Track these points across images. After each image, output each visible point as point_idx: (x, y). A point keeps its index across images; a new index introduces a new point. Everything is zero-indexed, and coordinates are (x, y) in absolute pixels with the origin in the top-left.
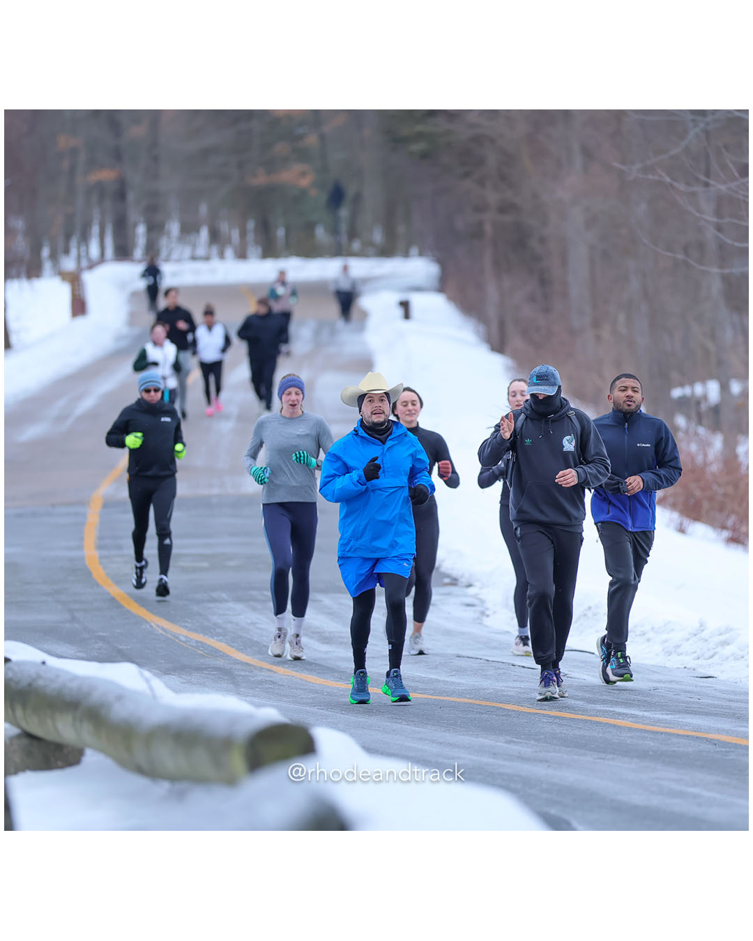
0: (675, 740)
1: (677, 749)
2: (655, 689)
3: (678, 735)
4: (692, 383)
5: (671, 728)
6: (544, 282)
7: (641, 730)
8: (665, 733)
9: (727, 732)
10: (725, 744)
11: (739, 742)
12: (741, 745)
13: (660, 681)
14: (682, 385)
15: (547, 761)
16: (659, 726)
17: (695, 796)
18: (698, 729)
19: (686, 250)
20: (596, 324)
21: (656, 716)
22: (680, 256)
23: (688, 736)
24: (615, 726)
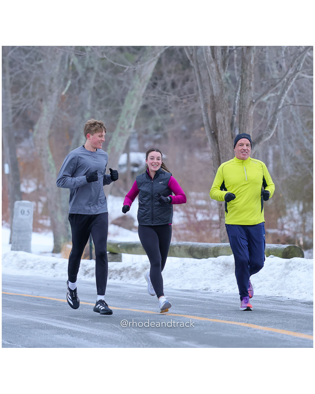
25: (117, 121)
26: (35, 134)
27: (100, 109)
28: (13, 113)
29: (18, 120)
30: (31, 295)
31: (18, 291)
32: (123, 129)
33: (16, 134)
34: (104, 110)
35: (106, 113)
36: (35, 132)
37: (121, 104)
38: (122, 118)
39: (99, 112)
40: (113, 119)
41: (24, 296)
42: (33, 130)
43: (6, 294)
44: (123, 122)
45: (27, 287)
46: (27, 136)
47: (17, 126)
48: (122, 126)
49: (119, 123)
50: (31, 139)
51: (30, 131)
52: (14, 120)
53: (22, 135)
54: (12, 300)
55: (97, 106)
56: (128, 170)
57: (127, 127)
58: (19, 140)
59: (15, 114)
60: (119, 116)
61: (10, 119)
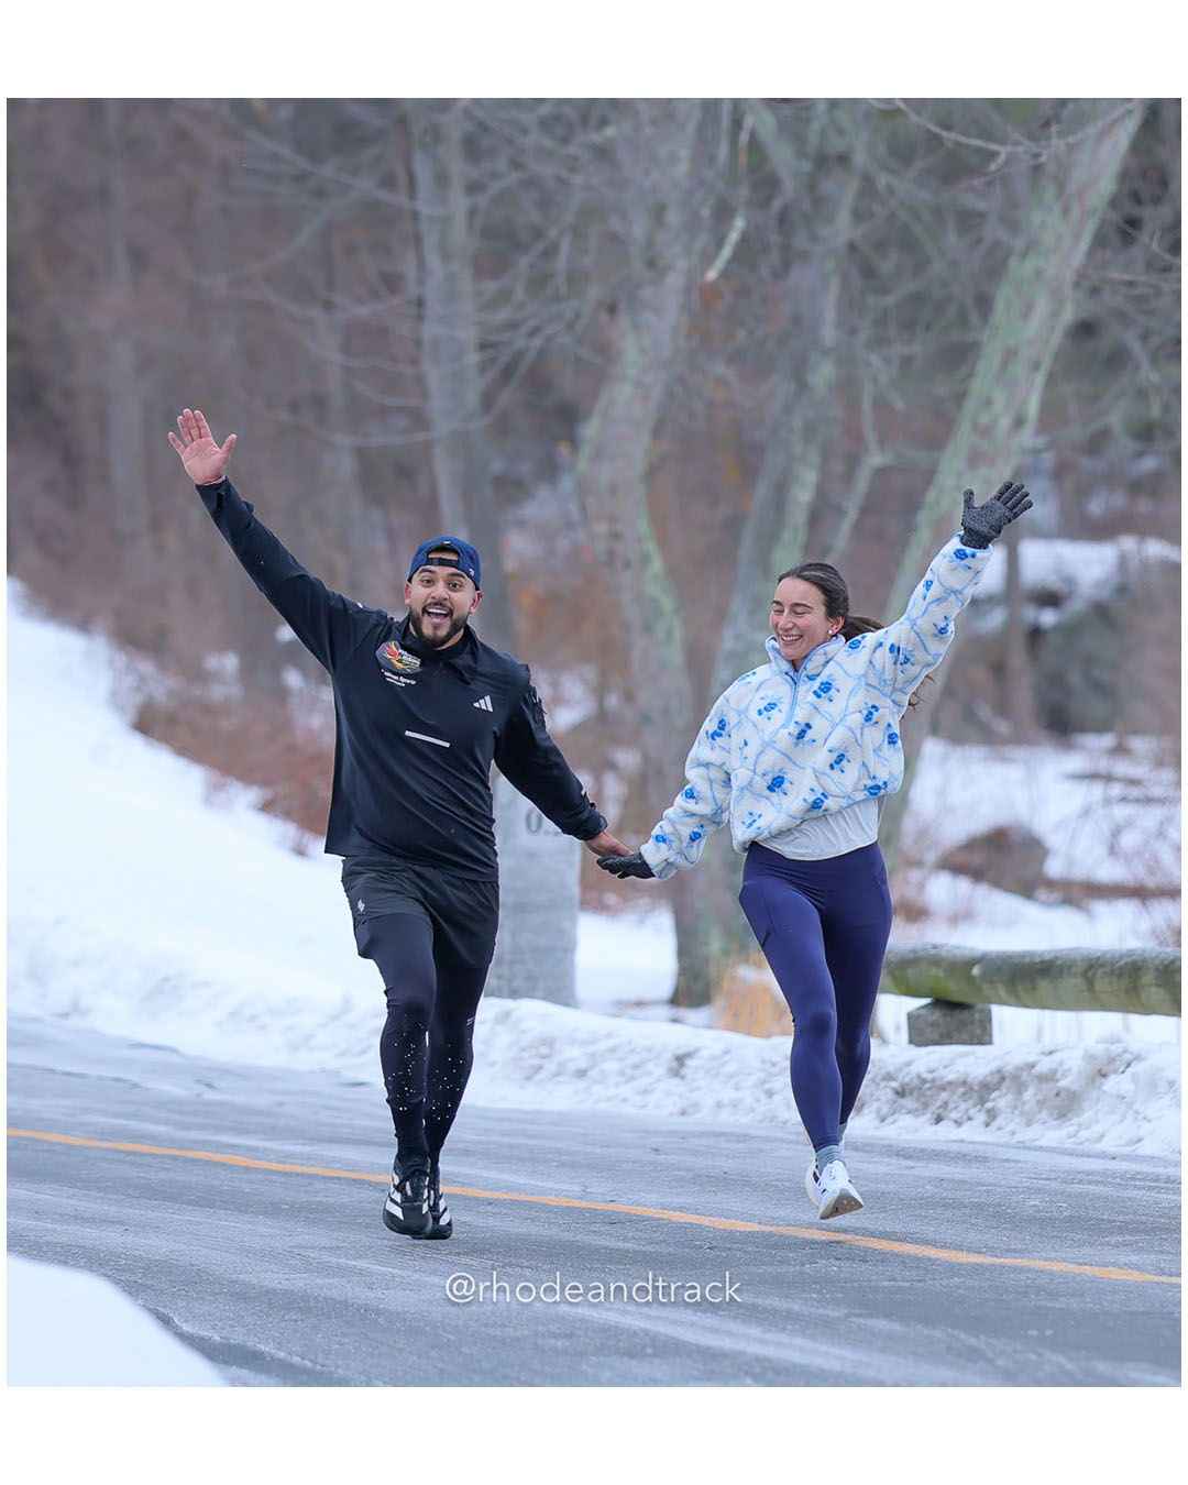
0: (319, 1185)
1: (325, 1200)
2: (280, 1104)
3: (324, 1178)
5: (312, 1166)
6: (71, 459)
7: (265, 1171)
8: (303, 1175)
13: (284, 1093)
15: (121, 1223)
16: (292, 1164)
17: (361, 1273)
18: (354, 1167)
19: (294, 408)
20: (156, 526)
21: (286, 1148)
22: (284, 416)
23: (339, 1178)
24: (221, 1165)
25: (960, 397)
26: (583, 464)
27: (878, 342)
28: (483, 368)
29: (506, 398)
30: (580, 1198)
31: (521, 1180)
32: (986, 432)
33: (497, 466)
34: (898, 349)
35: (907, 362)
36: (586, 451)
37: (974, 318)
38: (979, 386)
39: (875, 359)
40: (941, 389)
41: (545, 1205)
42: (574, 444)
43: (464, 1198)
44: (988, 403)
45: (562, 1165)
46: (550, 471)
47: (502, 428)
48: (984, 419)
49: (970, 405)
50: (567, 483)
51: (563, 450)
52: (488, 401)
53: (525, 468)
54: (491, 1222)
55: (866, 331)
56: (1012, 620)
57: (1004, 423)
58: (511, 490)
59: (491, 375)
60: (970, 376)
61: (472, 398)
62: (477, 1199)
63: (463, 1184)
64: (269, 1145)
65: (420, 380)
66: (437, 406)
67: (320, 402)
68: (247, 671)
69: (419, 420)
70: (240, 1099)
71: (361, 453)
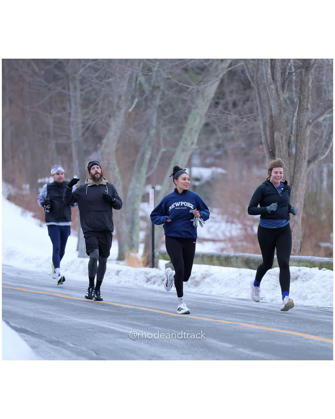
0: (42, 296)
1: (43, 299)
2: (34, 279)
3: (43, 294)
4: (45, 177)
8: (39, 293)
9: (59, 293)
10: (58, 297)
11: (63, 297)
12: (63, 298)
14: (41, 178)
17: (50, 314)
19: (43, 134)
20: (13, 157)
22: (41, 136)
23: (46, 294)
24: (21, 291)
26: (103, 148)
27: (164, 126)
28: (83, 127)
29: (87, 134)
32: (186, 145)
33: (85, 148)
34: (168, 127)
35: (170, 130)
36: (103, 146)
37: (184, 121)
38: (185, 135)
39: (163, 129)
40: (177, 136)
42: (101, 144)
44: (186, 139)
46: (96, 149)
47: (86, 140)
48: (185, 142)
49: (182, 139)
50: (99, 152)
51: (99, 145)
52: (83, 134)
53: (91, 149)
55: (162, 123)
57: (189, 143)
58: (88, 153)
59: (84, 129)
60: (183, 133)
61: (80, 133)
62: (74, 299)
63: (71, 296)
64: (32, 287)
65: (69, 130)
66: (73, 135)
67: (48, 133)
68: (31, 188)
69: (69, 138)
70: (26, 277)
71: (57, 144)
